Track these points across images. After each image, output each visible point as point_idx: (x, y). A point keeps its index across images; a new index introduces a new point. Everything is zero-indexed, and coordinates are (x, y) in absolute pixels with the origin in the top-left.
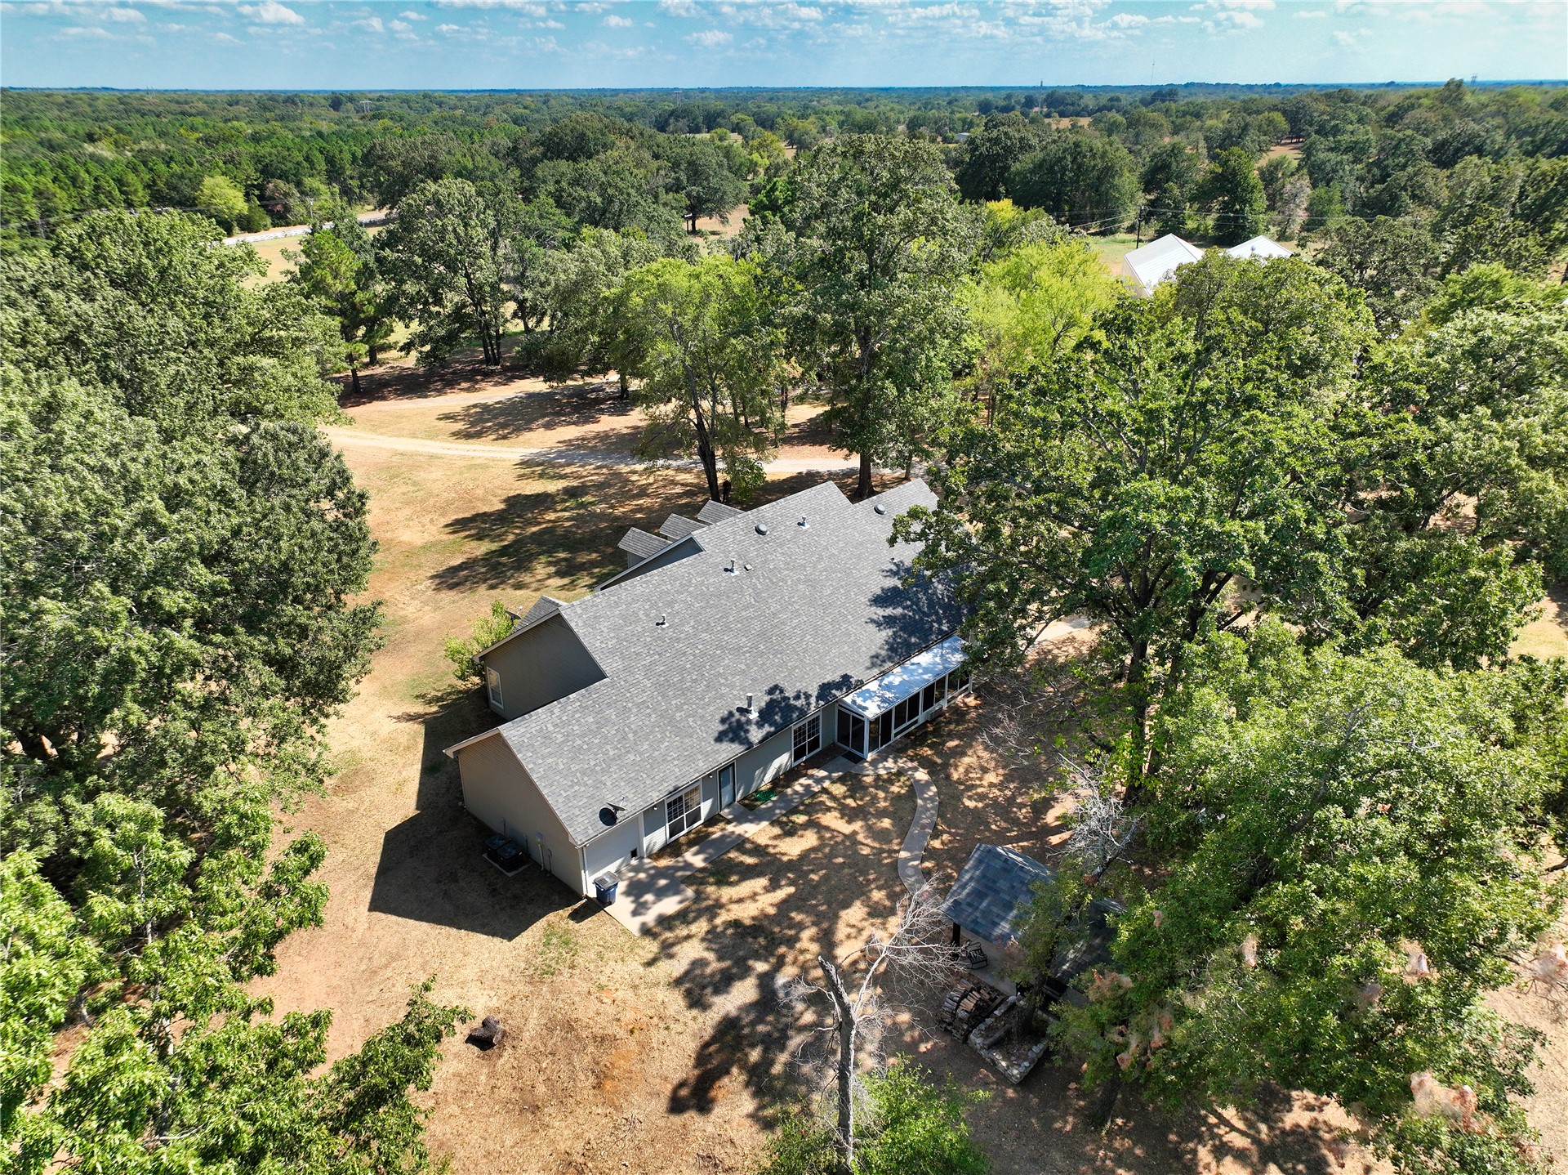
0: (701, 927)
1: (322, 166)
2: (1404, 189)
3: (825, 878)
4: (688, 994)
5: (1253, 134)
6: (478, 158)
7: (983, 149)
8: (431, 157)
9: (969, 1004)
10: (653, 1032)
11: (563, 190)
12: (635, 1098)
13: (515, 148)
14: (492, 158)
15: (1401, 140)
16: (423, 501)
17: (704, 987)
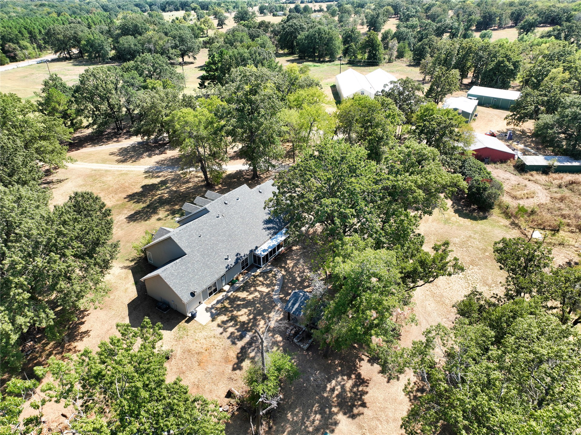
1: (27, 35)
2: (426, 45)
5: (381, 16)
6: (95, 35)
7: (287, 29)
8: (75, 33)
9: (293, 332)
10: (212, 350)
11: (138, 65)
12: (209, 366)
13: (110, 31)
14: (100, 34)
15: (427, 24)
16: (108, 189)
17: (235, 339)
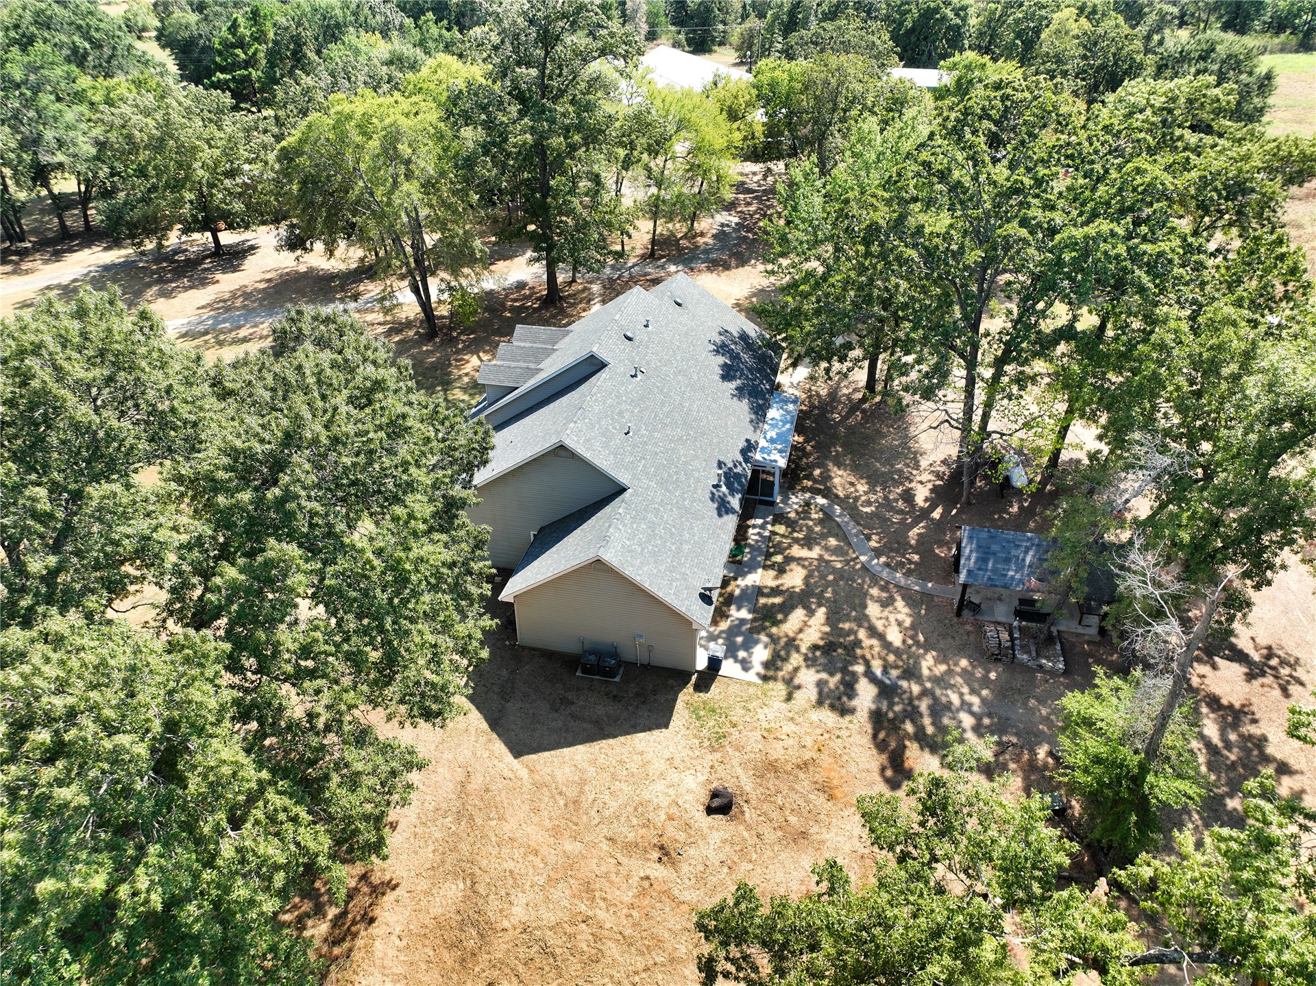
0: (796, 659)
3: (834, 592)
4: (832, 707)
10: (832, 744)
17: (839, 699)
